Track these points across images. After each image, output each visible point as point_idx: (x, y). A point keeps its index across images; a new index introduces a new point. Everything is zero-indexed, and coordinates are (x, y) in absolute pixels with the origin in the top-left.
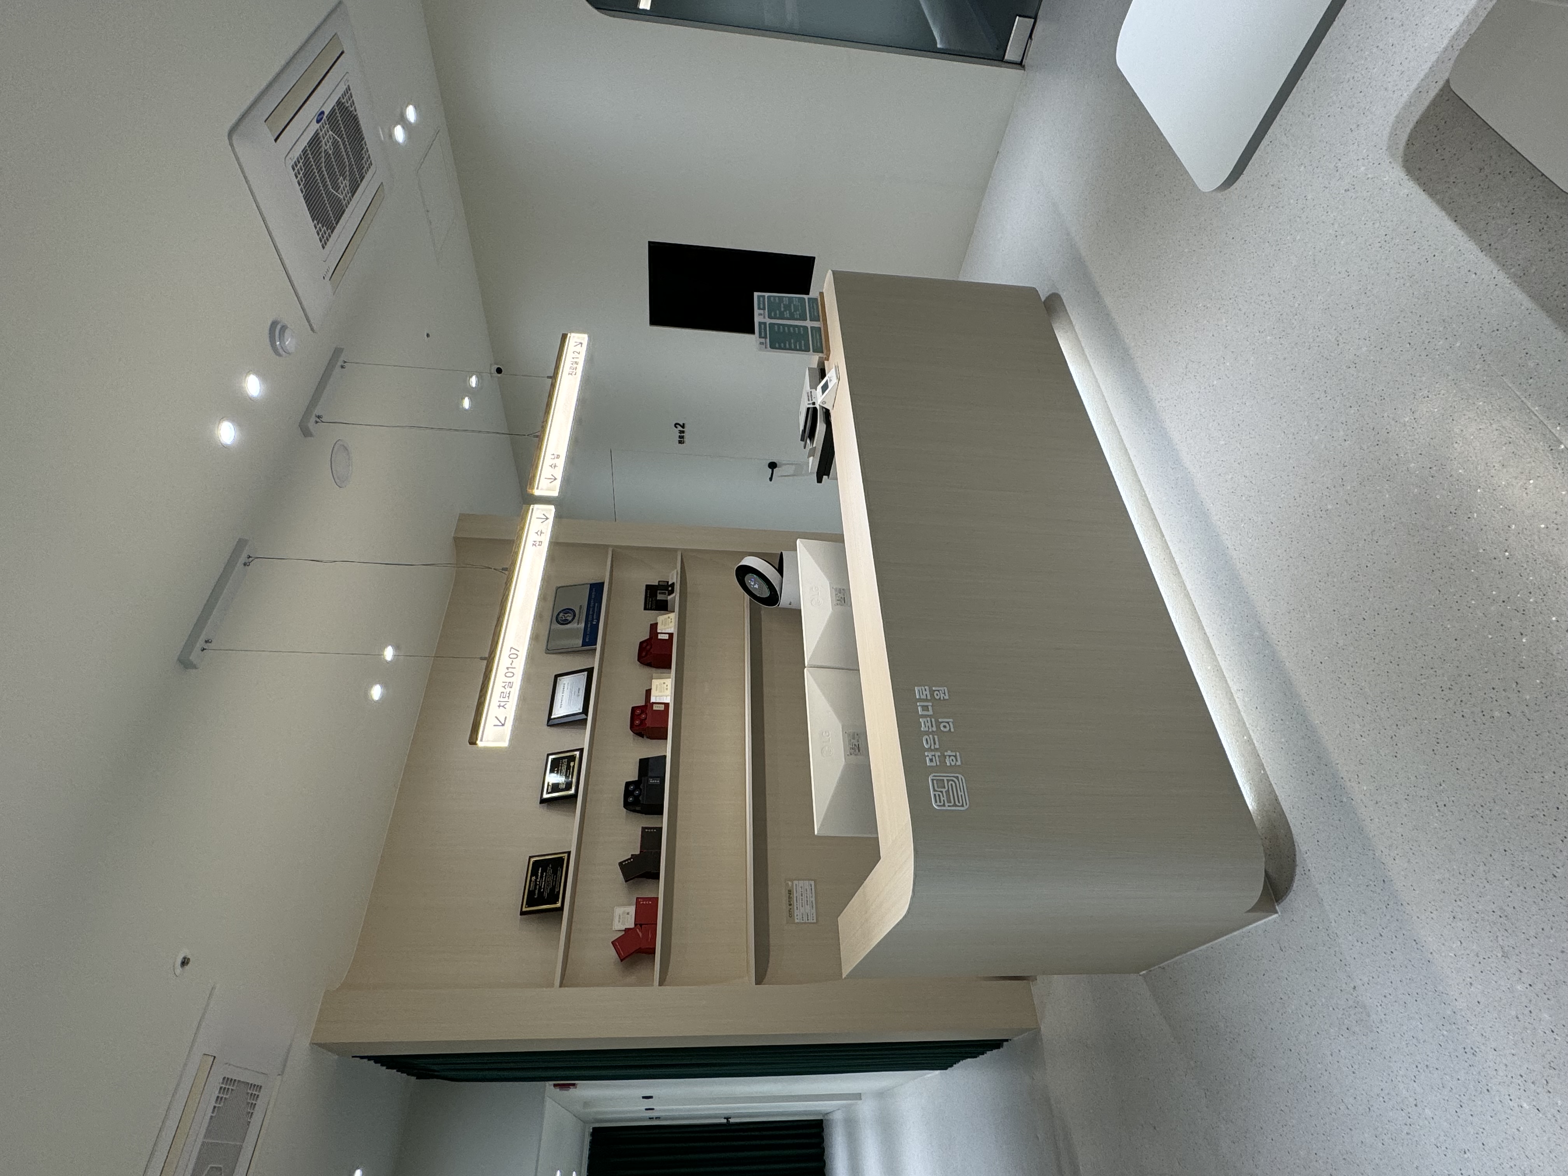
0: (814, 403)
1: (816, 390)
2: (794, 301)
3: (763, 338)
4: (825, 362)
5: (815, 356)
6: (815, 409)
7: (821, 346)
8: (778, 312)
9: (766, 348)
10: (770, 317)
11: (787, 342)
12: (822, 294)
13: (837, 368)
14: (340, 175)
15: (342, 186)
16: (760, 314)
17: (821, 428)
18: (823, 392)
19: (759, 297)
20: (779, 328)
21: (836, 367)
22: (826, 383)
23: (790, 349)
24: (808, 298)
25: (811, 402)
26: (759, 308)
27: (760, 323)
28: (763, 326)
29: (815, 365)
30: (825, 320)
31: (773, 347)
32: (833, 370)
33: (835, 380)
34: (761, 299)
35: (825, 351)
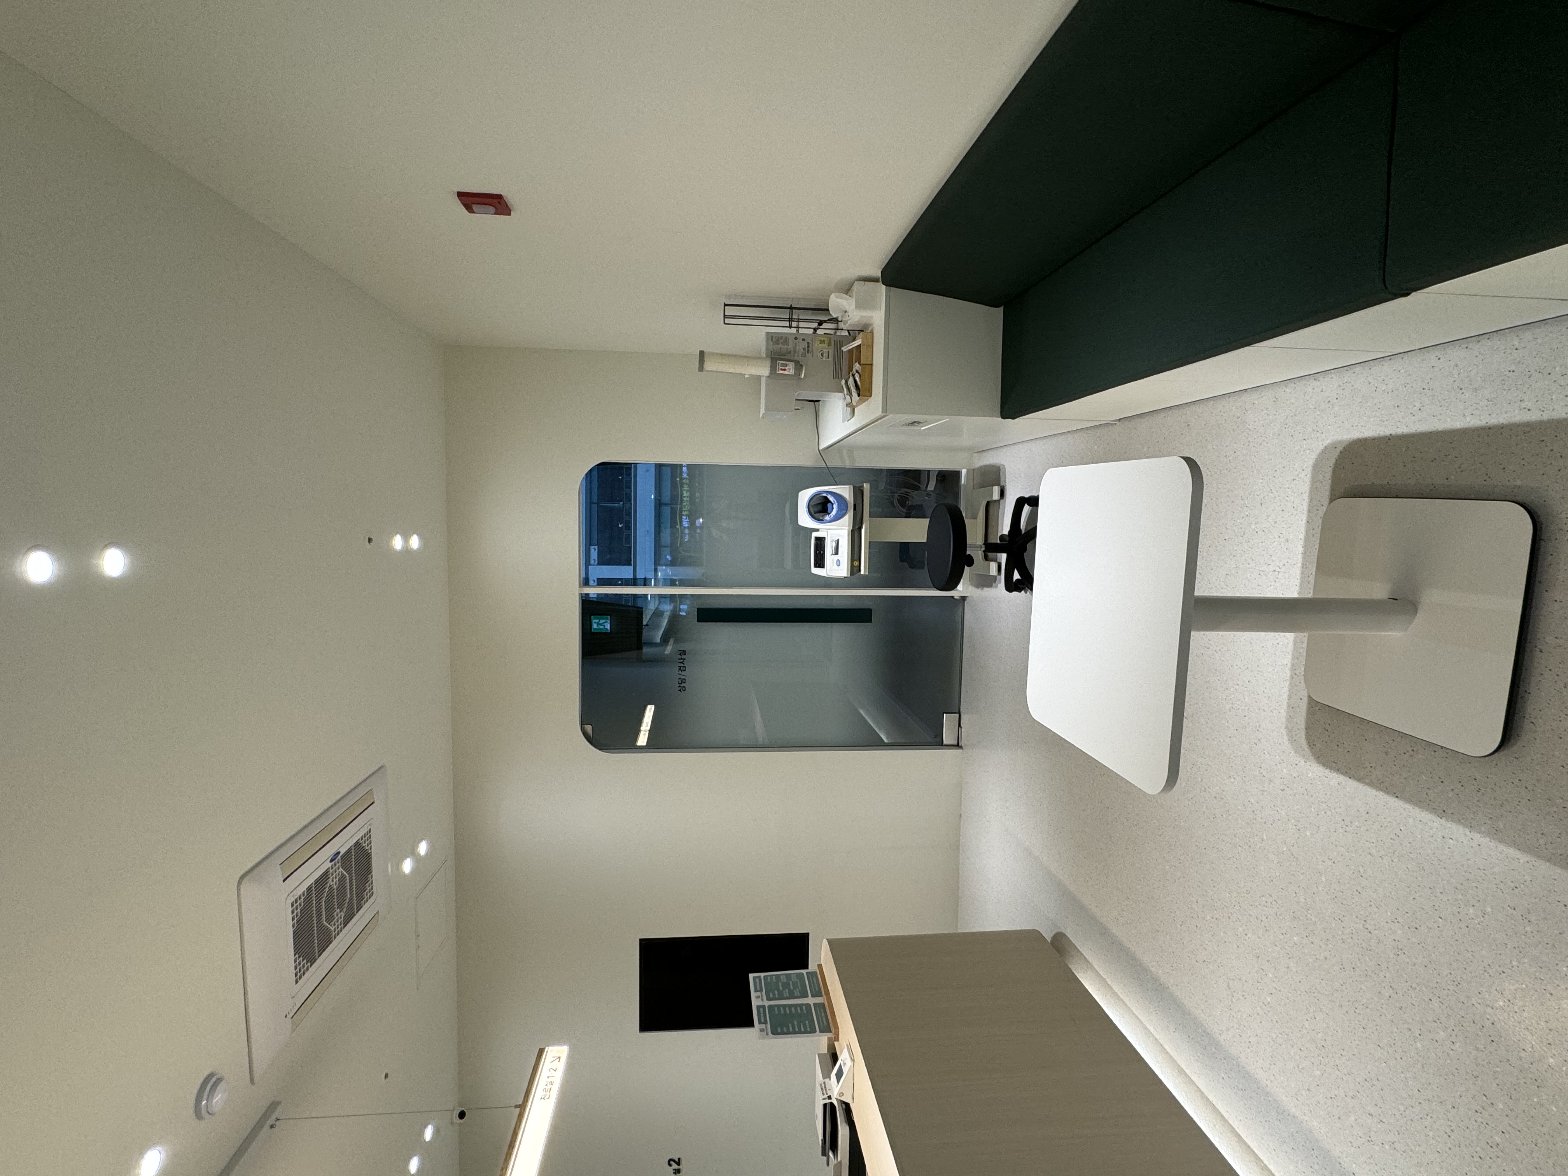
0: (830, 1098)
1: (830, 1080)
2: (792, 977)
3: (763, 1023)
4: (836, 1043)
5: (821, 1038)
6: (832, 1104)
7: (828, 1026)
8: (776, 992)
9: (767, 1034)
10: (769, 999)
11: (790, 1025)
12: (820, 966)
13: (849, 1048)
14: (338, 908)
15: (336, 918)
16: (758, 997)
17: (843, 1131)
18: (838, 1082)
19: (754, 978)
20: (779, 1010)
21: (847, 1046)
22: (840, 1068)
23: (794, 1033)
24: (807, 973)
25: (826, 1096)
26: (756, 991)
27: (758, 1007)
28: (761, 1009)
29: (824, 1050)
30: (827, 993)
31: (775, 1032)
32: (845, 1051)
33: (849, 1063)
34: (757, 980)
35: (833, 1030)
